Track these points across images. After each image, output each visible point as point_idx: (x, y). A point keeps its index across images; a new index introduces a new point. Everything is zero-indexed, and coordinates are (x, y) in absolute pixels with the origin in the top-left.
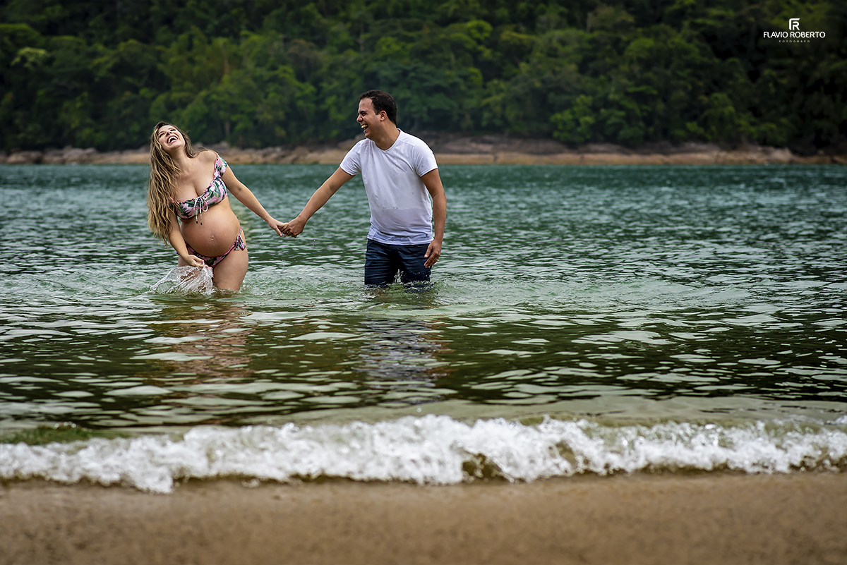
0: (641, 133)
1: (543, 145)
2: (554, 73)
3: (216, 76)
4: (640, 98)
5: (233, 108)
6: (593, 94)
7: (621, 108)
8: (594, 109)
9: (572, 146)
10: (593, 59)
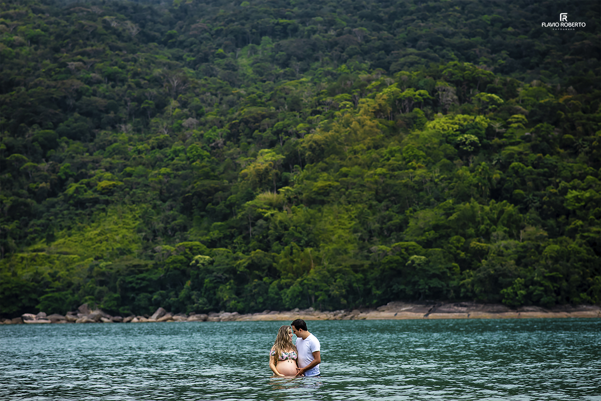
0: (554, 299)
1: (496, 308)
2: (502, 265)
3: (307, 269)
4: (552, 279)
5: (316, 288)
6: (525, 277)
7: (541, 285)
8: (526, 286)
9: (513, 308)
10: (524, 257)
